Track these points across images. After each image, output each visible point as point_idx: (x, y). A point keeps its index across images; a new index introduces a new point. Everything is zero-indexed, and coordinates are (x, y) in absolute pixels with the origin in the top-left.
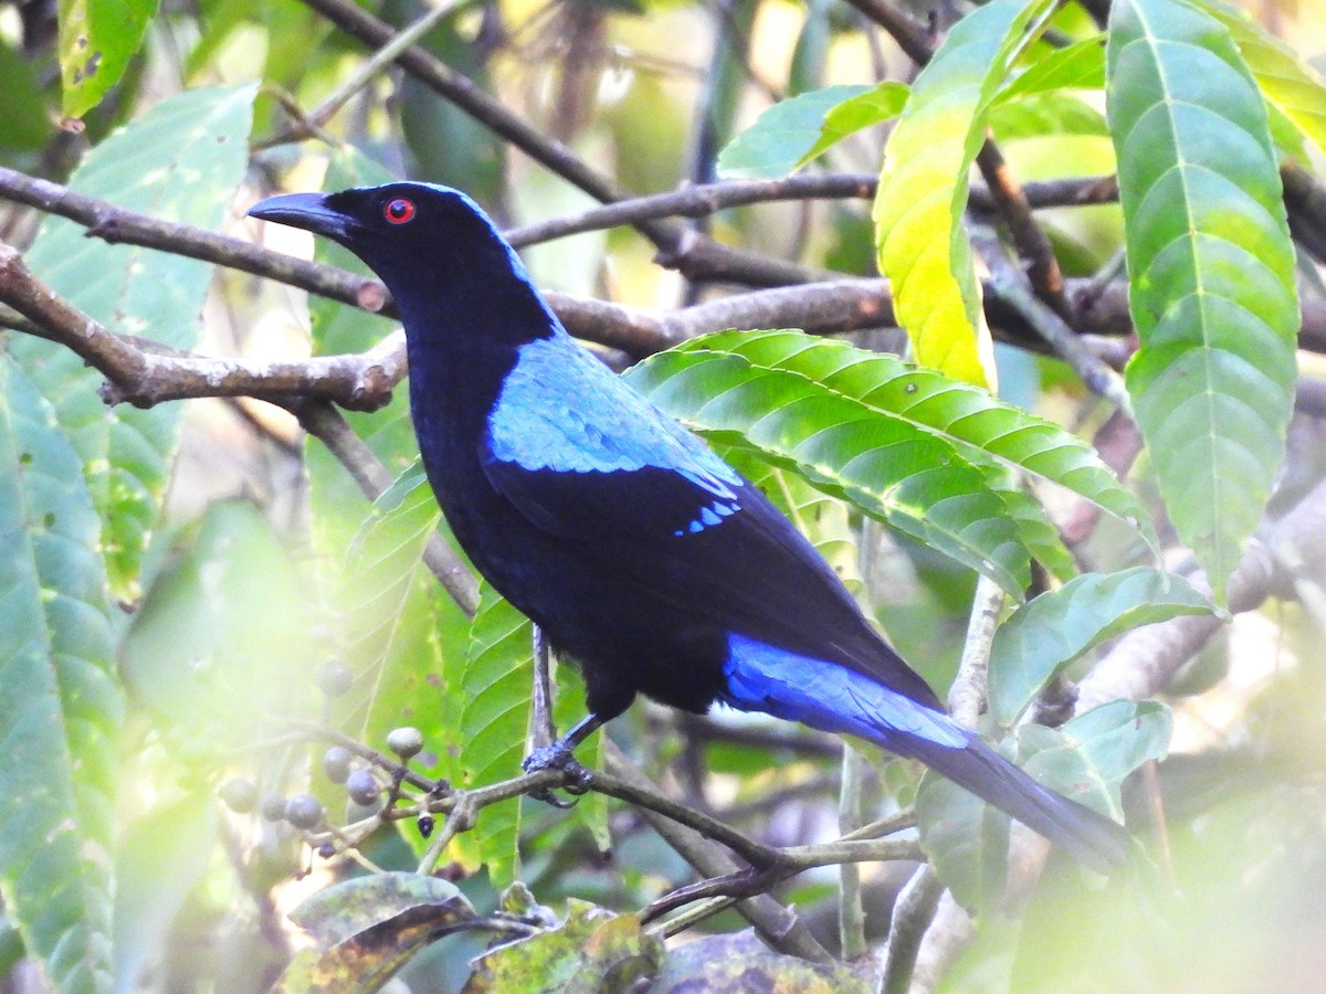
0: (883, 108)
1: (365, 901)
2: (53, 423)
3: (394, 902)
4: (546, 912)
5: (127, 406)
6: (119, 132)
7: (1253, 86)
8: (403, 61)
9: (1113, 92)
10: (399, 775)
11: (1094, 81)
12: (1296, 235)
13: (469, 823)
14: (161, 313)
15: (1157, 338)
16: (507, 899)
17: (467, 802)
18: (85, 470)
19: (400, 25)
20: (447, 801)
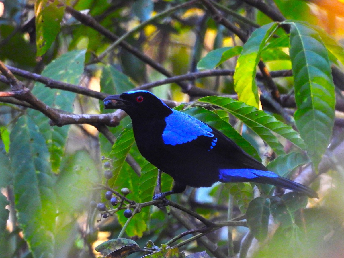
0: (236, 52)
1: (113, 245)
2: (38, 131)
3: (120, 245)
4: (156, 247)
5: (56, 127)
6: (54, 61)
7: (324, 47)
8: (121, 44)
9: (291, 47)
10: (123, 199)
11: (286, 46)
12: (335, 83)
13: (139, 211)
14: (64, 104)
15: (302, 107)
16: (148, 244)
17: (139, 206)
18: (46, 142)
19: (120, 36)
20: (134, 205)
